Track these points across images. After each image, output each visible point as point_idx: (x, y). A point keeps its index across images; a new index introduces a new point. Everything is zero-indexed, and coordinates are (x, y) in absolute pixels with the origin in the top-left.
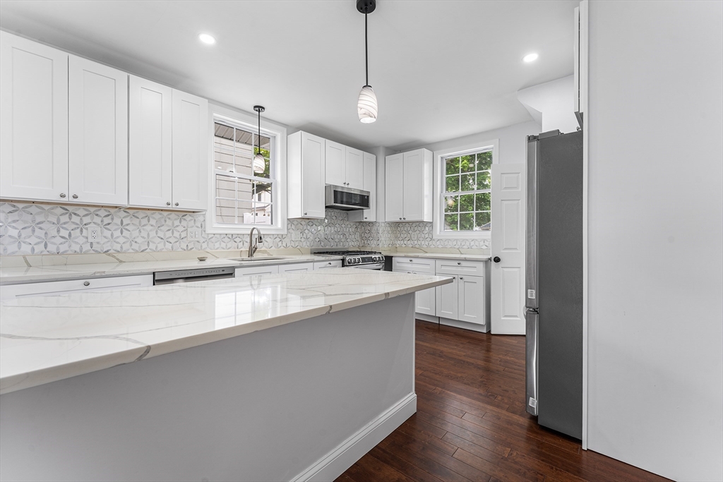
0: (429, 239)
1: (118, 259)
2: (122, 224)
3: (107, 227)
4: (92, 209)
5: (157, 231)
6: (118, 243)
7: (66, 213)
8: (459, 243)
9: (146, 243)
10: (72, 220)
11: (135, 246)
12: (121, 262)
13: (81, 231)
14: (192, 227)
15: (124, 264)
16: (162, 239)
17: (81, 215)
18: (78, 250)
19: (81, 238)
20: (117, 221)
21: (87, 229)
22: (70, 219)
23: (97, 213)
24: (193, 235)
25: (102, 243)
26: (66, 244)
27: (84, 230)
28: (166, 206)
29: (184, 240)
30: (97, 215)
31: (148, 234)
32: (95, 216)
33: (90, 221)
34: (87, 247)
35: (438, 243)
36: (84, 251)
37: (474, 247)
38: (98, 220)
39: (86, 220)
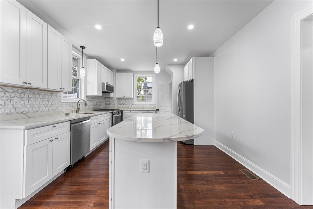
0: (132, 104)
1: (28, 116)
2: (28, 97)
3: (22, 99)
4: (16, 89)
5: (42, 101)
6: (27, 108)
7: (3, 91)
8: (143, 105)
9: (38, 107)
10: (6, 95)
11: (34, 109)
12: (30, 118)
13: (10, 101)
14: (56, 99)
15: (31, 119)
16: (44, 105)
17: (10, 92)
18: (9, 112)
19: (10, 105)
20: (26, 96)
21: (13, 100)
22: (5, 94)
23: (18, 91)
24: (56, 103)
25: (20, 108)
26: (3, 109)
27: (12, 101)
28: (59, 89)
29: (53, 105)
30: (18, 92)
31: (39, 103)
32: (17, 93)
33: (15, 96)
34: (13, 110)
35: (135, 105)
36: (11, 112)
37: (148, 106)
38: (18, 95)
39: (13, 95)
